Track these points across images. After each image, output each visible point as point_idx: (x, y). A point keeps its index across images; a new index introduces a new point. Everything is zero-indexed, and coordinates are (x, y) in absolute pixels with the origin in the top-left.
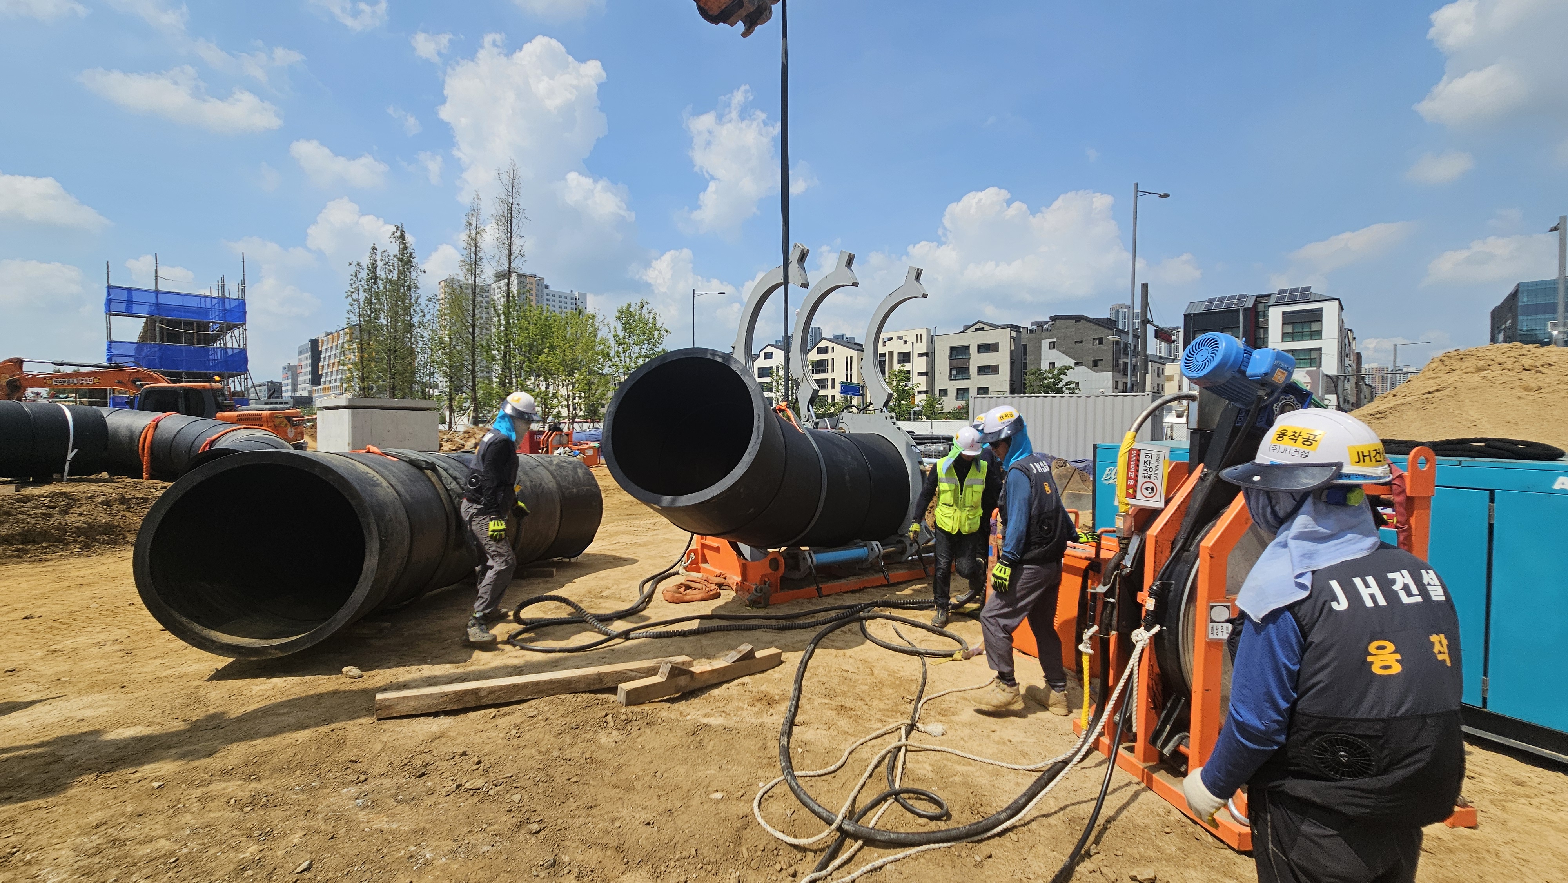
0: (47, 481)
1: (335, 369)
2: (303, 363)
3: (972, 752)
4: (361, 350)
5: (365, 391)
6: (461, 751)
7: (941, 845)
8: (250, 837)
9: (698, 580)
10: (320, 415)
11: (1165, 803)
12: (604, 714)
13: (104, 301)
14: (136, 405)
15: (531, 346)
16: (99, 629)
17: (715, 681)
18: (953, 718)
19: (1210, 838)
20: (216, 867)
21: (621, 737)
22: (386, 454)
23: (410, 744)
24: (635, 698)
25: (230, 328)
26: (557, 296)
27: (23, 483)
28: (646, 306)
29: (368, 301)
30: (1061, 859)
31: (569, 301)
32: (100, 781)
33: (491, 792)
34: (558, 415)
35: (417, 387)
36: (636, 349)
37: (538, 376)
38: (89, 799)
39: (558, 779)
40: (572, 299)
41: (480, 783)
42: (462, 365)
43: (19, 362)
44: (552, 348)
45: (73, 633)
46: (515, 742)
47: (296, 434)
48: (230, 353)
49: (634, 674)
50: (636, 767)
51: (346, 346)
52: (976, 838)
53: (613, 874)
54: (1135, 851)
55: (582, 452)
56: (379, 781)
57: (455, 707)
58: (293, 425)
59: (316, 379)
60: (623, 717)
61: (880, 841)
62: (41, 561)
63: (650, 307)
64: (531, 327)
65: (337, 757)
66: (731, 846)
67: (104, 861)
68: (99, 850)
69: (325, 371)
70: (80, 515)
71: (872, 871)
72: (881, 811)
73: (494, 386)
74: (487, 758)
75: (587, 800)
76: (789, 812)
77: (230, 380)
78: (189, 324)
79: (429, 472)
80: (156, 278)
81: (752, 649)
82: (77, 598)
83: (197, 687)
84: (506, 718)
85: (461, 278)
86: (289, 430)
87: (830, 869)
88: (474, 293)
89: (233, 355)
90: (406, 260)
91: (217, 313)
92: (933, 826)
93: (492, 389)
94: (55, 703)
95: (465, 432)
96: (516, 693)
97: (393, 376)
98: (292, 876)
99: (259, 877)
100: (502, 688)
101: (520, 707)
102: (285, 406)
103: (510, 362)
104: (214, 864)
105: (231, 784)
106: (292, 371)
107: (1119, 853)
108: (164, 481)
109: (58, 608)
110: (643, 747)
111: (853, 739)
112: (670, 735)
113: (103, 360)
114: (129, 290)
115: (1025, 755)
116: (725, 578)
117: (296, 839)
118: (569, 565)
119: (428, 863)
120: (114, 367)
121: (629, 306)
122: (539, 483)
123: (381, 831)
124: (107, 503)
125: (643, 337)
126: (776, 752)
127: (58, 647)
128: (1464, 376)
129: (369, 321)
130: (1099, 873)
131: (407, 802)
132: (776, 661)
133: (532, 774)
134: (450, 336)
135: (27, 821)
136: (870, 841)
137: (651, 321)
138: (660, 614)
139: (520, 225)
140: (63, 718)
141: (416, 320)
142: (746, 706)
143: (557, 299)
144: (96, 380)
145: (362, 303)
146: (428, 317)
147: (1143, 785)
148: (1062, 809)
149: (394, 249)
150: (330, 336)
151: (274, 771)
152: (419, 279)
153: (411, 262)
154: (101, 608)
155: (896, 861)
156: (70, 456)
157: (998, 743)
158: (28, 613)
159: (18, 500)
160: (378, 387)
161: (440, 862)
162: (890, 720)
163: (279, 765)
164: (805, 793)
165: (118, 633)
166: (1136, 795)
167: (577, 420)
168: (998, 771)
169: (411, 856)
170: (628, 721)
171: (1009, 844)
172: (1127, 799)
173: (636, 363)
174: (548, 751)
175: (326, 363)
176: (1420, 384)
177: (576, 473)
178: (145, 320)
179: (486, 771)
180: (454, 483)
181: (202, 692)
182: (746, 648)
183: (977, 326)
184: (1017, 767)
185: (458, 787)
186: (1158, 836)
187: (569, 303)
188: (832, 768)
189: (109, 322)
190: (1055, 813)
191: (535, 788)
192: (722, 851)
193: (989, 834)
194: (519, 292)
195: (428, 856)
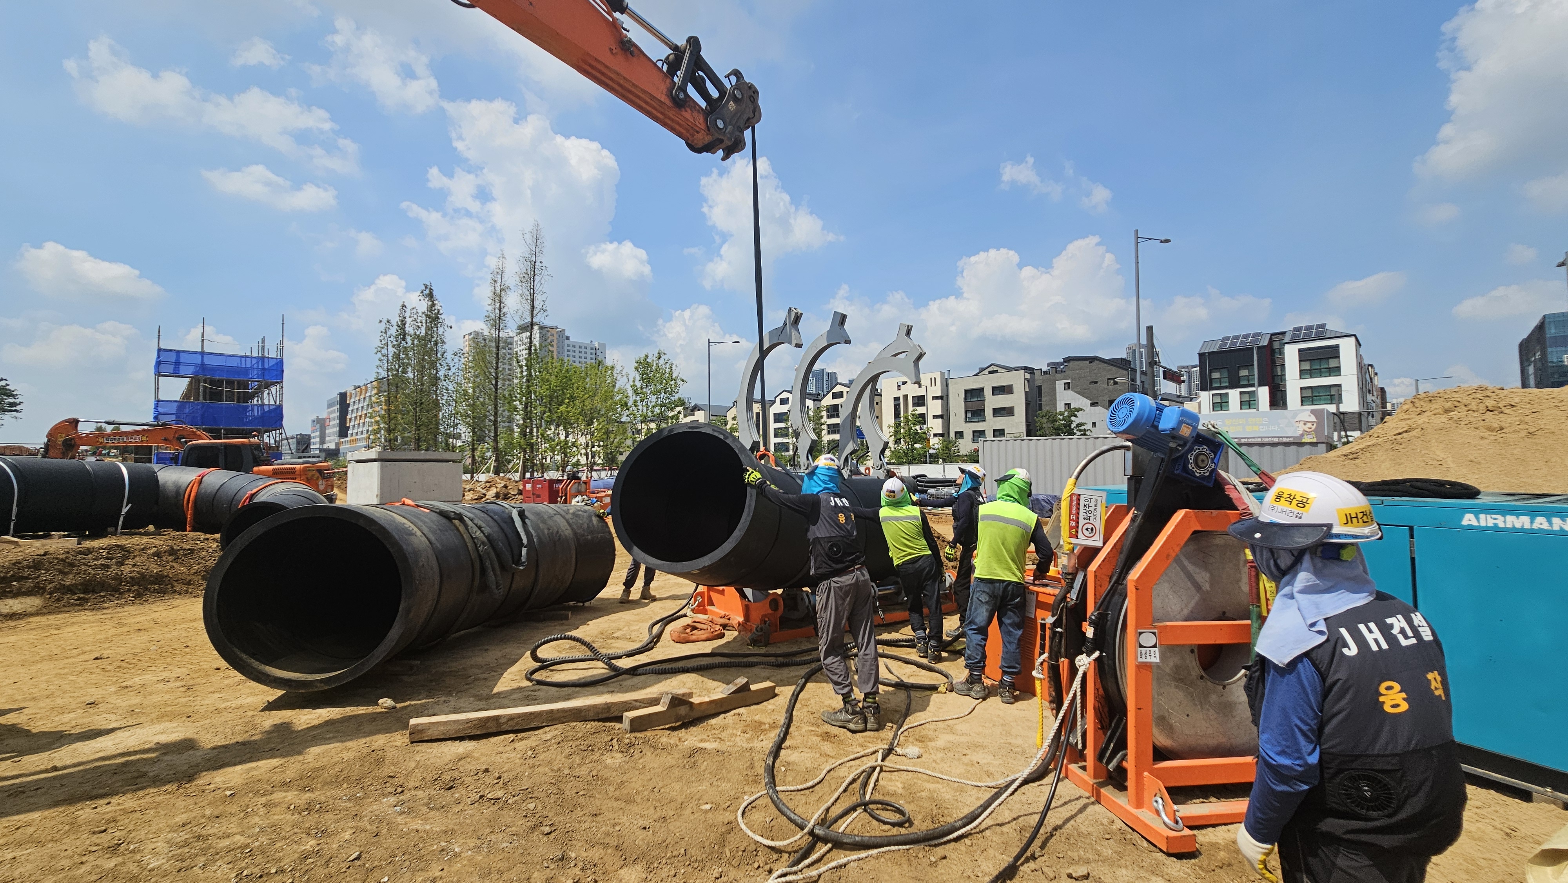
0: (103, 535)
1: (362, 421)
2: (331, 416)
3: (942, 773)
4: (388, 402)
5: (391, 444)
6: (484, 767)
7: (900, 847)
8: (308, 834)
9: (704, 622)
10: (350, 468)
11: (1110, 814)
12: (610, 738)
13: (154, 363)
14: (180, 462)
15: (551, 397)
16: (161, 669)
17: (713, 712)
18: (929, 743)
19: (1145, 844)
20: (284, 855)
21: (624, 759)
22: (418, 506)
23: (439, 762)
24: (638, 725)
25: (267, 386)
26: (577, 347)
27: (82, 537)
28: (663, 357)
29: (397, 356)
30: (1006, 860)
31: (589, 351)
32: (181, 791)
33: (510, 801)
34: (577, 463)
35: (440, 438)
36: (653, 398)
37: (558, 426)
38: (174, 804)
39: (567, 792)
40: (592, 349)
41: (500, 794)
42: (486, 416)
43: (75, 422)
44: (572, 398)
45: (139, 672)
46: (531, 761)
47: (327, 486)
48: (266, 409)
49: (638, 704)
50: (636, 783)
51: (374, 399)
52: (933, 843)
53: (613, 868)
54: (1076, 854)
55: (600, 499)
56: (413, 793)
57: (478, 733)
58: (324, 478)
59: (343, 431)
60: (627, 741)
61: (847, 844)
62: (99, 608)
63: (666, 357)
64: (553, 378)
65: (377, 773)
66: (716, 847)
67: (193, 851)
68: (186, 844)
69: (352, 424)
70: (134, 566)
71: (837, 867)
72: (850, 819)
73: (516, 435)
74: (506, 774)
75: (592, 809)
76: (768, 820)
77: (265, 435)
78: (230, 383)
79: (457, 522)
80: (203, 341)
81: (747, 682)
82: (138, 641)
83: (253, 716)
84: (524, 742)
85: (486, 333)
86: (320, 483)
87: (801, 866)
88: (498, 347)
89: (270, 411)
90: (433, 318)
91: (256, 372)
92: (895, 831)
93: (513, 438)
94: (133, 730)
95: (487, 482)
96: (532, 721)
97: (418, 428)
98: (345, 863)
99: (319, 864)
100: (519, 716)
101: (536, 732)
102: (318, 459)
103: (531, 412)
104: (281, 854)
105: (289, 794)
106: (321, 424)
107: (1060, 855)
108: (206, 533)
109: (122, 650)
110: (644, 767)
111: (834, 761)
112: (669, 757)
113: (150, 419)
114: (178, 352)
115: (989, 775)
116: (729, 619)
117: (347, 835)
118: (584, 609)
119: (456, 855)
120: (159, 427)
121: (647, 357)
122: (555, 532)
123: (417, 831)
124: (157, 554)
125: (659, 387)
126: (761, 771)
127: (128, 683)
128: (1433, 417)
129: (396, 375)
130: (1040, 872)
131: (437, 809)
132: (770, 694)
133: (545, 787)
134: (474, 388)
135: (127, 821)
136: (839, 844)
137: (668, 370)
138: (667, 653)
139: (543, 281)
140: (142, 742)
141: (441, 374)
142: (739, 733)
143: (577, 349)
144: (144, 438)
145: (390, 358)
146: (453, 370)
147: (1093, 799)
148: (1015, 819)
149: (423, 306)
150: (358, 390)
151: (326, 783)
152: (445, 334)
153: (438, 318)
154: (160, 650)
155: (859, 860)
156: (125, 510)
157: (967, 765)
158: (97, 655)
159: (80, 553)
160: (403, 438)
161: (467, 854)
162: (870, 745)
163: (329, 780)
164: (783, 804)
165: (178, 672)
166: (1084, 808)
167: (595, 468)
168: (963, 788)
169: (443, 850)
170: (631, 745)
171: (963, 848)
172: (1076, 811)
173: (652, 412)
174: (559, 769)
175: (354, 415)
176: (1395, 425)
177: (591, 521)
178: (189, 380)
179: (505, 784)
180: (479, 532)
181: (258, 720)
182: (741, 681)
183: (990, 369)
184: (979, 784)
185: (481, 797)
186: (1098, 841)
187: (589, 353)
188: (810, 784)
189: (157, 383)
190: (1009, 822)
191: (547, 799)
192: (708, 851)
193: (945, 839)
194: (540, 345)
195: (456, 850)
